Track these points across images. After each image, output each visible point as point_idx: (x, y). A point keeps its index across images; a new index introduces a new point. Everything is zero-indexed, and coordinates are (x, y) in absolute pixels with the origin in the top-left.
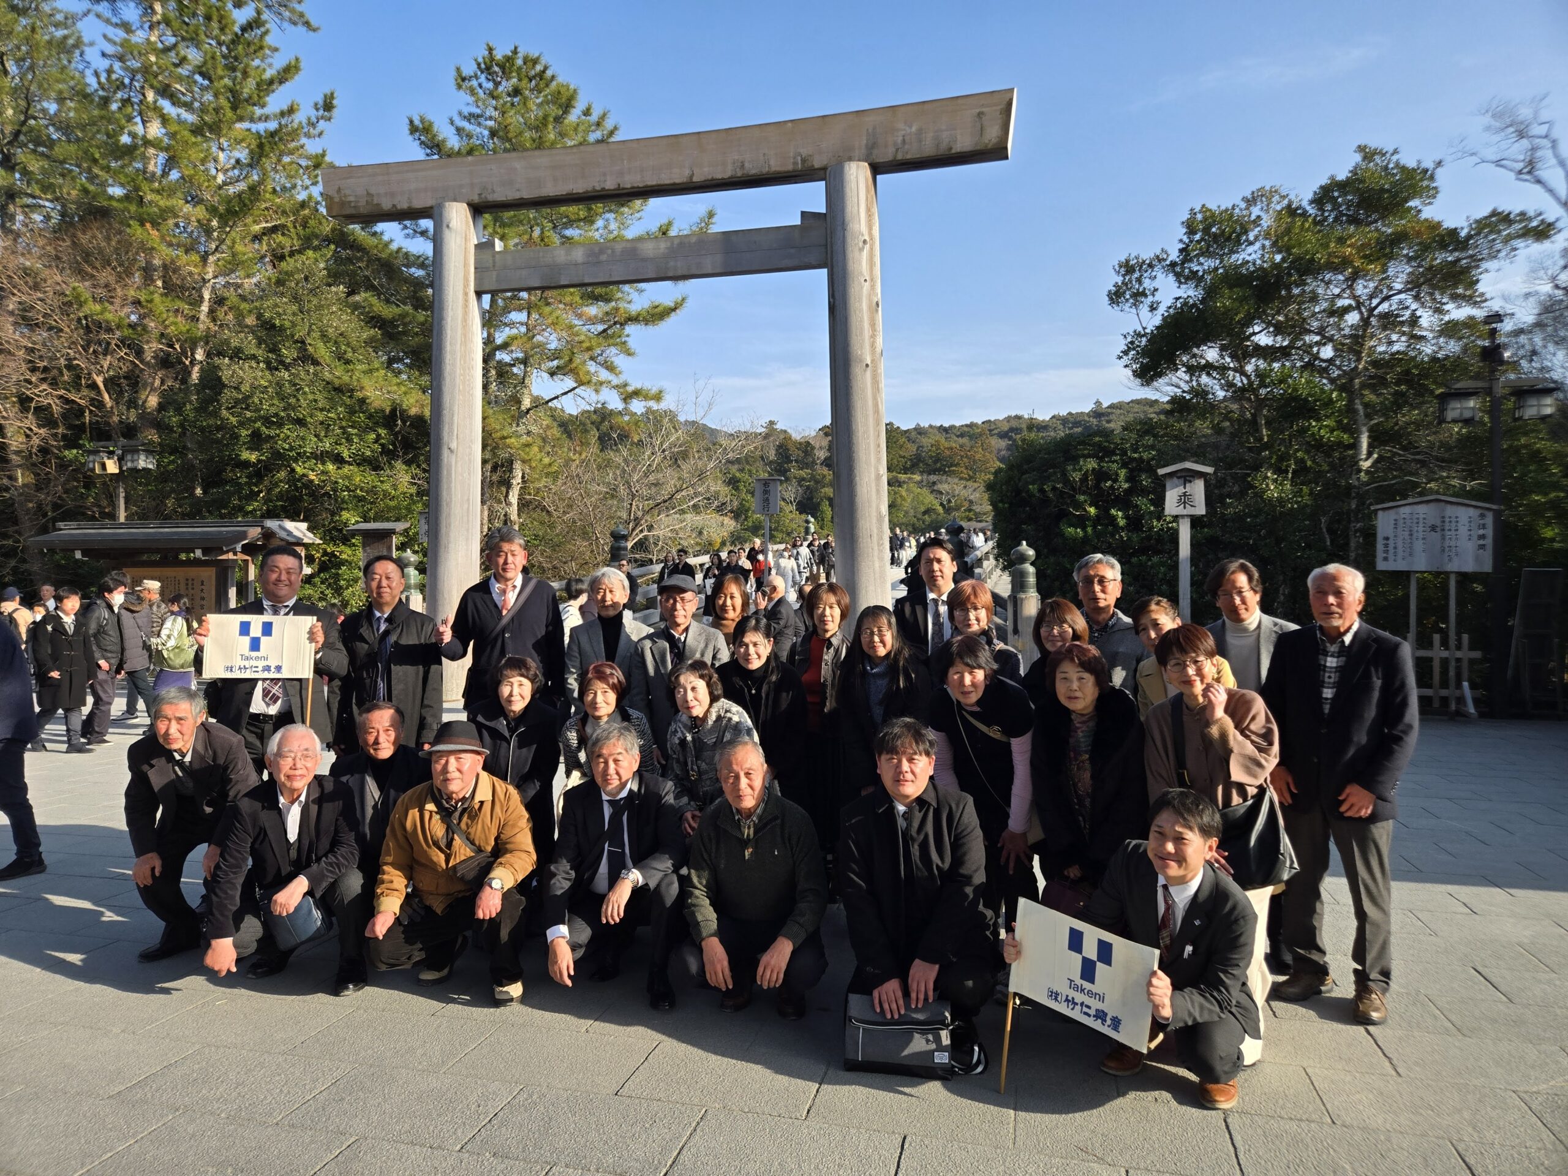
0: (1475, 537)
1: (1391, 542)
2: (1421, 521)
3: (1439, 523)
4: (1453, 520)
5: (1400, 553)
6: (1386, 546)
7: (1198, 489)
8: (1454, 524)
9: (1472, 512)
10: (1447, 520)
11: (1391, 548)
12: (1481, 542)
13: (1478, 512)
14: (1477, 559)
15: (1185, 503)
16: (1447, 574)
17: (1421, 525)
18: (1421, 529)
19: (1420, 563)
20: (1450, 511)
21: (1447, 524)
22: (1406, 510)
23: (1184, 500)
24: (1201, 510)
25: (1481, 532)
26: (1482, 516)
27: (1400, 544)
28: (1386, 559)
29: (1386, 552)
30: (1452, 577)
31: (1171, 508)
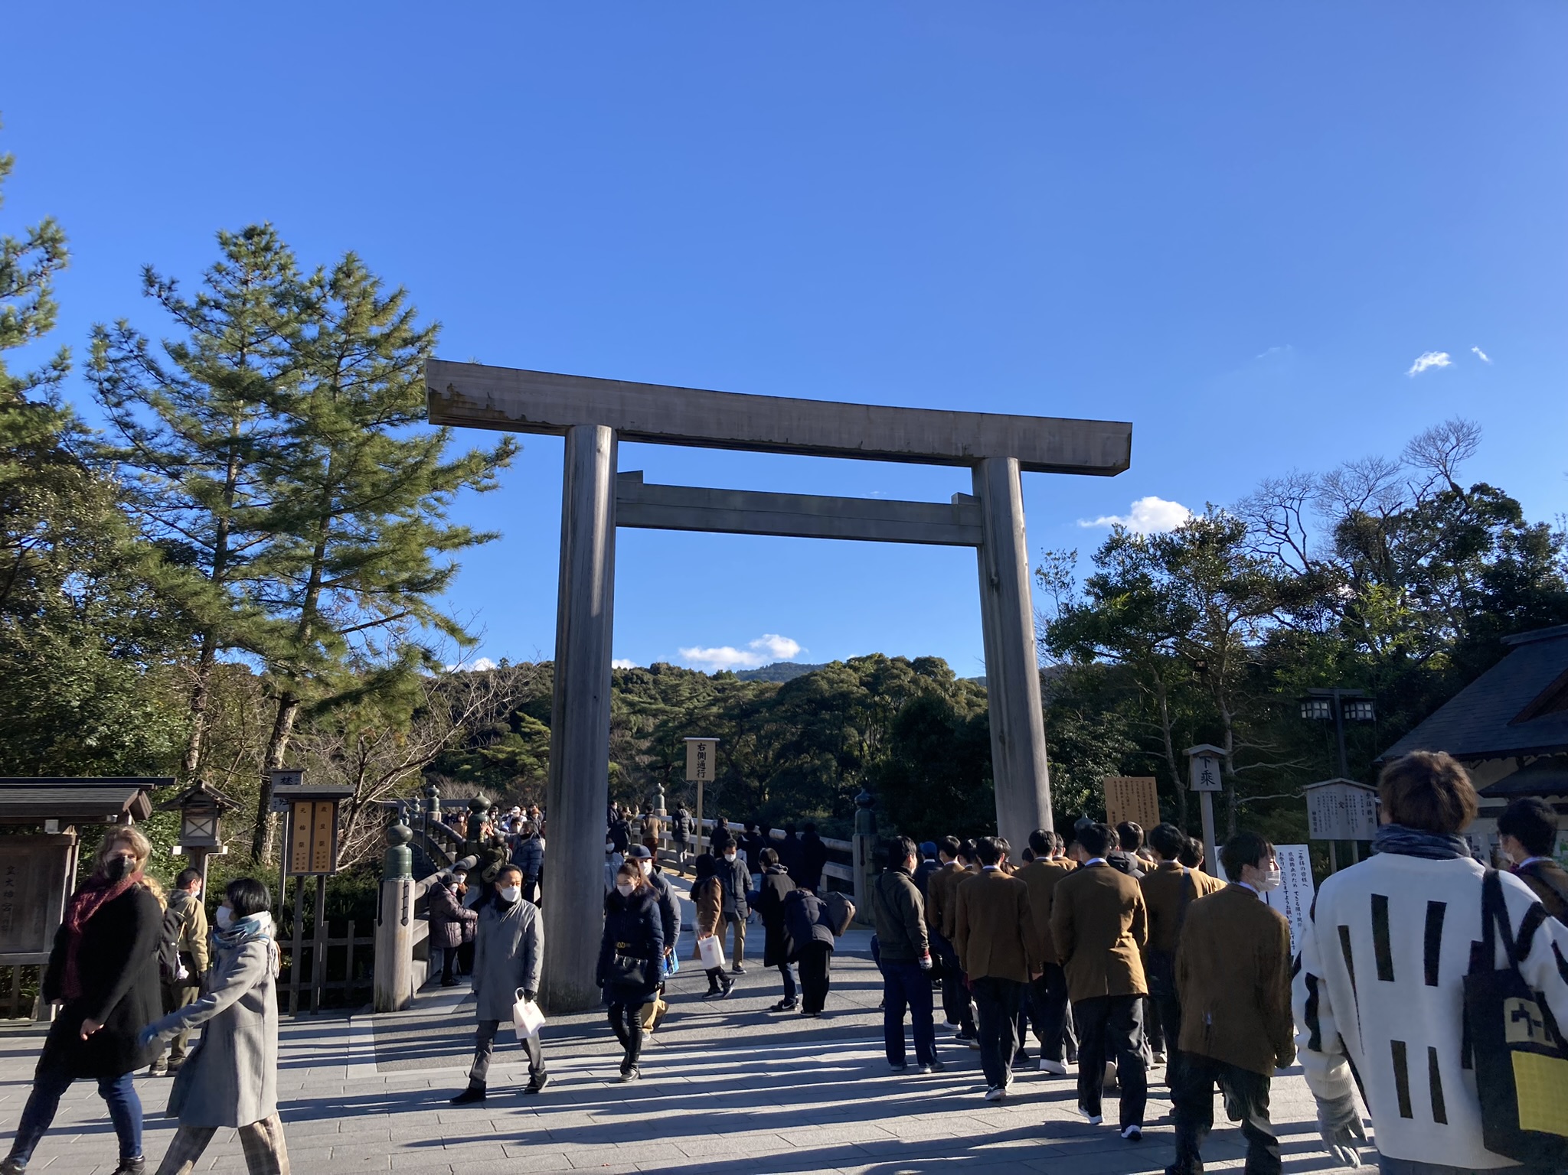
0: (1366, 812)
1: (1317, 816)
2: (1333, 799)
3: (1344, 802)
4: (1352, 798)
5: (1323, 825)
6: (1315, 819)
7: (1214, 768)
8: (1352, 802)
9: (1363, 792)
10: (1349, 798)
11: (1318, 823)
12: (1370, 816)
13: (1366, 792)
14: (1368, 829)
15: (1207, 780)
16: (1351, 841)
17: (1333, 802)
18: (1334, 805)
19: (1337, 835)
20: (1350, 791)
21: (1348, 802)
22: (1323, 790)
23: (1206, 777)
25: (1369, 808)
26: (1368, 795)
27: (1323, 819)
28: (1315, 830)
29: (1315, 824)
30: (1355, 844)
31: (1197, 785)
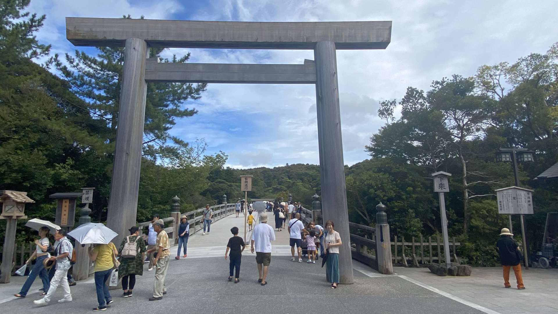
0: (527, 202)
2: (510, 196)
3: (516, 197)
4: (520, 195)
5: (505, 208)
6: (501, 204)
7: (446, 182)
8: (520, 197)
9: (525, 192)
10: (518, 195)
12: (529, 203)
13: (527, 192)
14: (529, 209)
15: (442, 187)
16: (520, 215)
17: (510, 197)
18: (510, 198)
19: (512, 212)
20: (519, 192)
21: (518, 197)
22: (505, 191)
24: (447, 190)
25: (529, 200)
26: (528, 194)
27: (505, 204)
28: (501, 209)
29: (501, 207)
31: (437, 189)
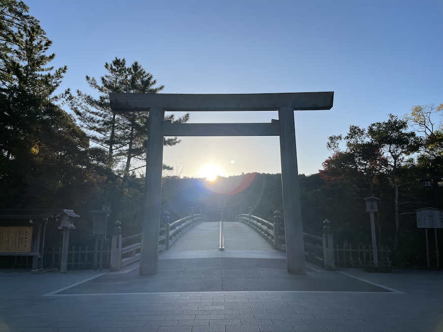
0: (440, 219)
1: (420, 220)
2: (427, 214)
7: (375, 204)
9: (438, 212)
14: (441, 225)
16: (433, 229)
19: (428, 226)
20: (434, 211)
22: (423, 211)
23: (372, 207)
24: (377, 210)
26: (441, 213)
28: (419, 224)
30: (435, 230)
31: (368, 209)
